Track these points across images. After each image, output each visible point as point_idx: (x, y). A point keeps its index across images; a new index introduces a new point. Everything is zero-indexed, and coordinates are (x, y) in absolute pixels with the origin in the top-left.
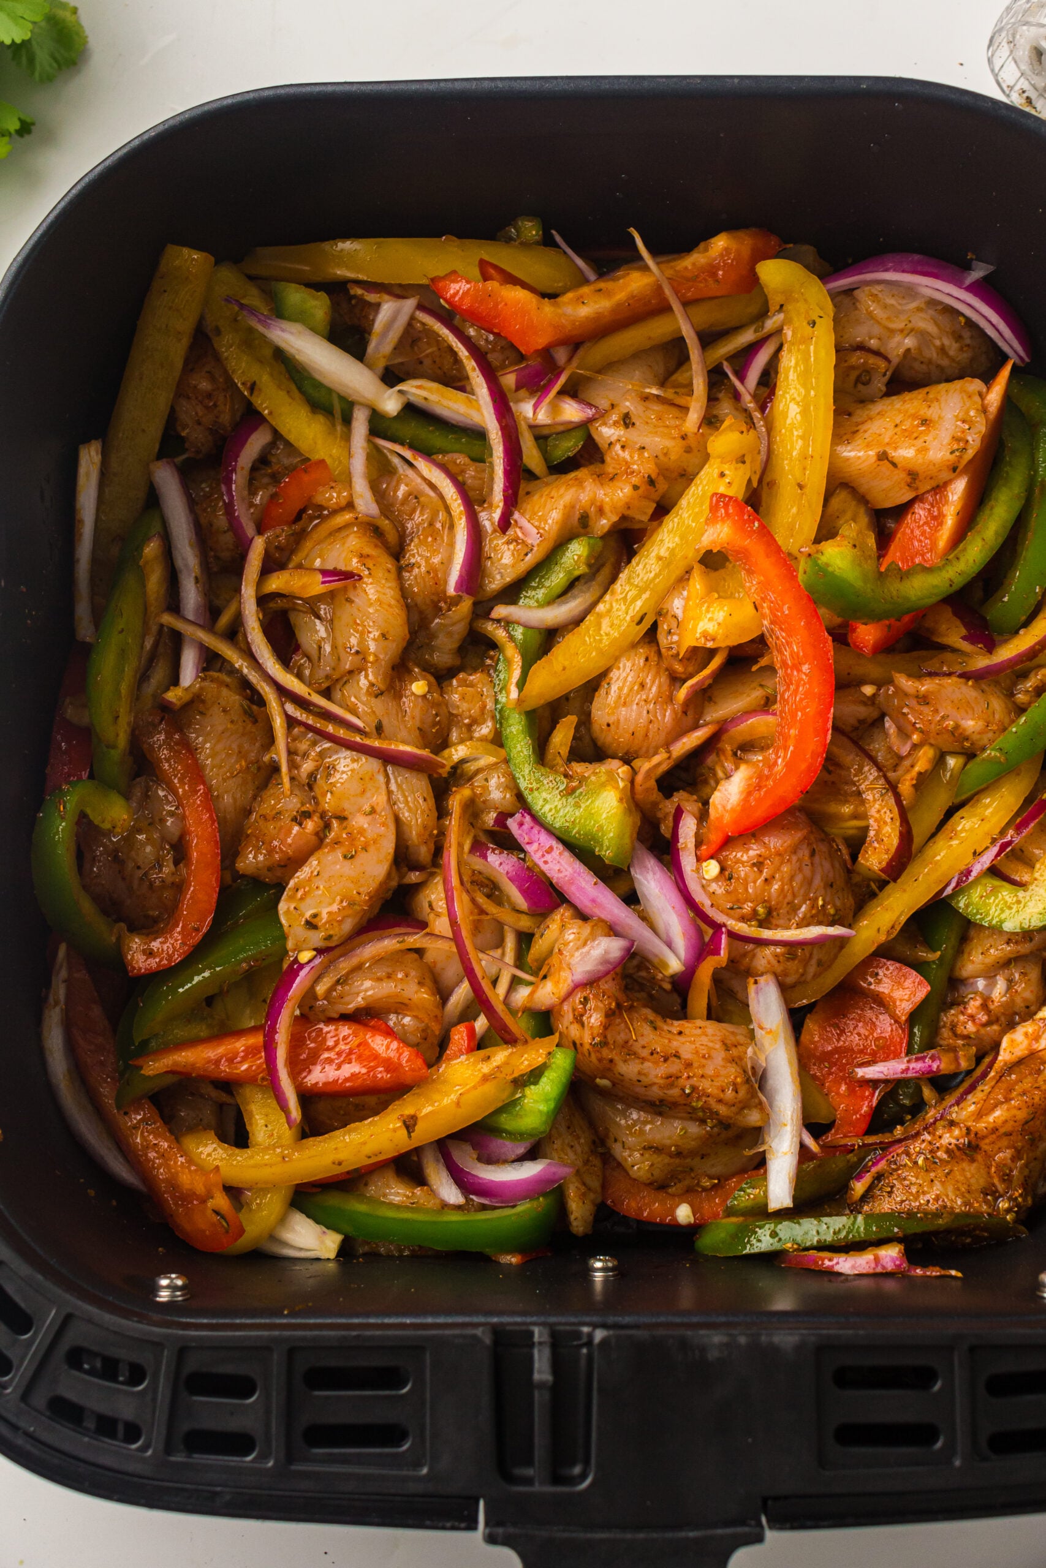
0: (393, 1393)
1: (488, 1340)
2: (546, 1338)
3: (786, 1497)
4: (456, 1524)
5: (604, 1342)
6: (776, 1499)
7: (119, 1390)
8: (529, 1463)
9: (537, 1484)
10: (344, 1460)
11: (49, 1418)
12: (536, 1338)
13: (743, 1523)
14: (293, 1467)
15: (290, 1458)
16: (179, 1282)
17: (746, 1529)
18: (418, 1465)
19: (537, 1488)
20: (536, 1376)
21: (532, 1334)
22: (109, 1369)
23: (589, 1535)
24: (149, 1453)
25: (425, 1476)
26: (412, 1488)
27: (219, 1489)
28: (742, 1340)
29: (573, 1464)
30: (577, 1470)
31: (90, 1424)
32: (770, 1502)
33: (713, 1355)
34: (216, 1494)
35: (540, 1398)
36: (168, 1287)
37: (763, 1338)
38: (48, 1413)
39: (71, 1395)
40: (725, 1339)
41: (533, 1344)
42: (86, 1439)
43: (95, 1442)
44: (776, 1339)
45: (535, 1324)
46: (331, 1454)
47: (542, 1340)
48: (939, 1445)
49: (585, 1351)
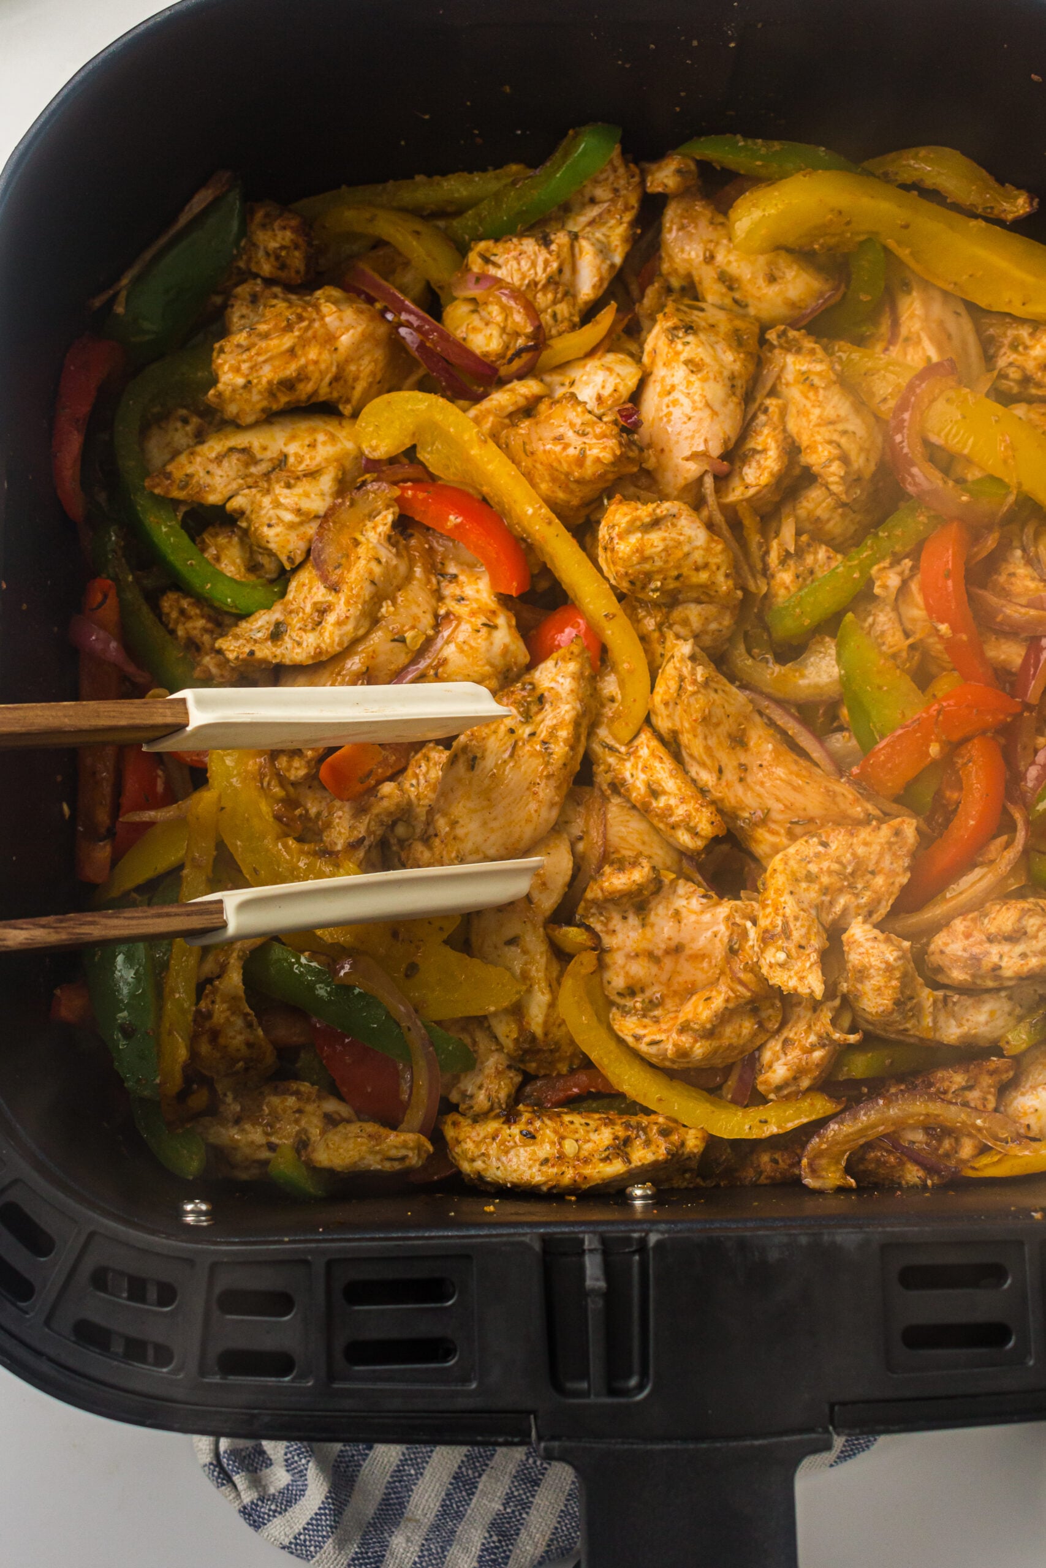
0: (439, 1305)
1: (537, 1246)
2: (596, 1245)
3: (854, 1403)
4: (510, 1439)
5: (659, 1244)
6: (843, 1404)
7: (148, 1311)
8: (584, 1375)
9: (592, 1396)
10: (390, 1377)
11: (74, 1342)
12: (586, 1246)
13: (811, 1430)
14: (335, 1386)
15: (332, 1377)
16: (204, 1207)
17: (814, 1436)
18: (466, 1380)
19: (592, 1400)
20: (589, 1283)
21: (582, 1241)
22: (137, 1289)
23: (649, 1447)
24: (181, 1376)
25: (474, 1390)
26: (461, 1403)
27: (256, 1411)
28: (803, 1240)
29: (629, 1377)
30: (633, 1382)
31: (118, 1348)
32: (836, 1408)
33: (774, 1255)
34: (253, 1416)
35: (594, 1305)
36: (192, 1212)
37: (826, 1238)
38: (73, 1339)
39: (96, 1319)
40: (785, 1240)
41: (584, 1251)
42: (116, 1363)
43: (122, 1365)
44: (839, 1239)
45: (584, 1232)
46: (374, 1371)
47: (593, 1247)
48: (1011, 1344)
49: (637, 1258)
